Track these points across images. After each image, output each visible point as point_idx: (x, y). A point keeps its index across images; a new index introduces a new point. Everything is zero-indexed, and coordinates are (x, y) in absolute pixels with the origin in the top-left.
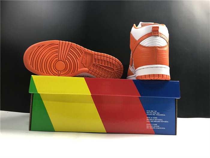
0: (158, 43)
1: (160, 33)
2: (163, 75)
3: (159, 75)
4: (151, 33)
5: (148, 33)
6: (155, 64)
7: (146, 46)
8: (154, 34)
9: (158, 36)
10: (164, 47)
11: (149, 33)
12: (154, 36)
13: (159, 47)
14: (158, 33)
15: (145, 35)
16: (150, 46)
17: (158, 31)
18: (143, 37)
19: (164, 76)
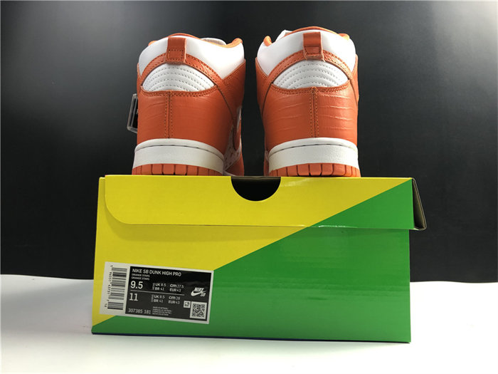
0: (319, 78)
1: (326, 52)
2: (333, 165)
3: (322, 165)
4: (301, 52)
5: (293, 53)
6: (312, 137)
7: (289, 88)
8: (308, 54)
9: (320, 59)
10: (337, 89)
11: (297, 53)
12: (309, 59)
13: (323, 90)
14: (320, 52)
15: (287, 59)
16: (299, 87)
17: (319, 46)
18: (281, 63)
19: (336, 168)
